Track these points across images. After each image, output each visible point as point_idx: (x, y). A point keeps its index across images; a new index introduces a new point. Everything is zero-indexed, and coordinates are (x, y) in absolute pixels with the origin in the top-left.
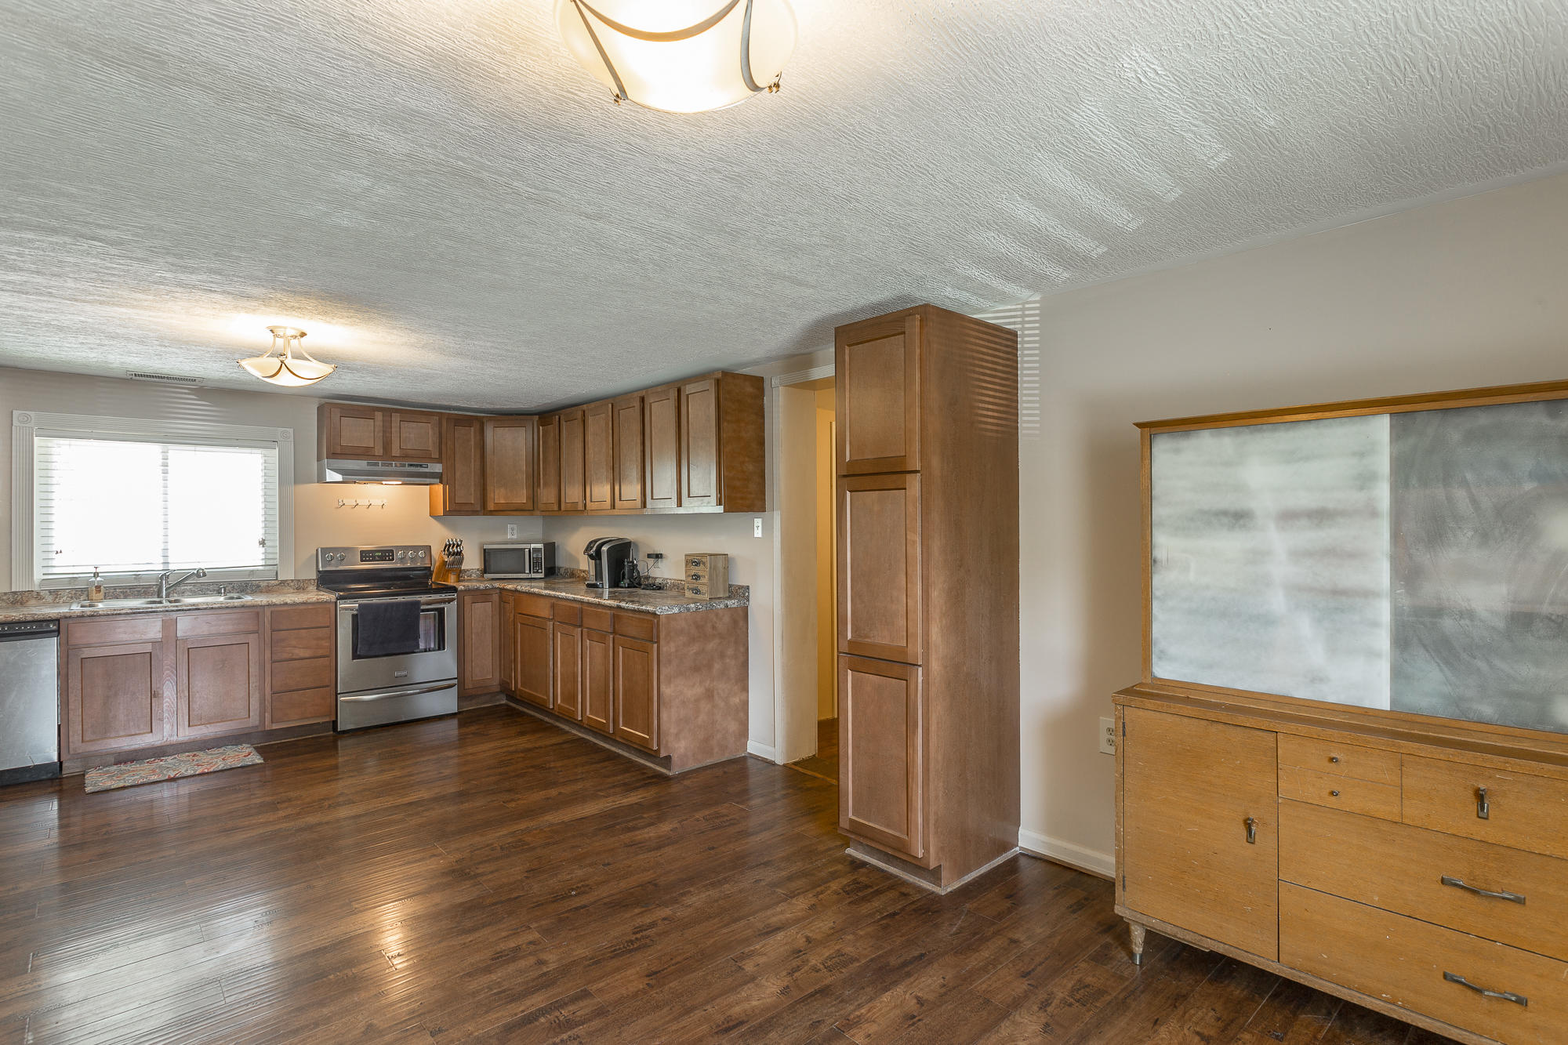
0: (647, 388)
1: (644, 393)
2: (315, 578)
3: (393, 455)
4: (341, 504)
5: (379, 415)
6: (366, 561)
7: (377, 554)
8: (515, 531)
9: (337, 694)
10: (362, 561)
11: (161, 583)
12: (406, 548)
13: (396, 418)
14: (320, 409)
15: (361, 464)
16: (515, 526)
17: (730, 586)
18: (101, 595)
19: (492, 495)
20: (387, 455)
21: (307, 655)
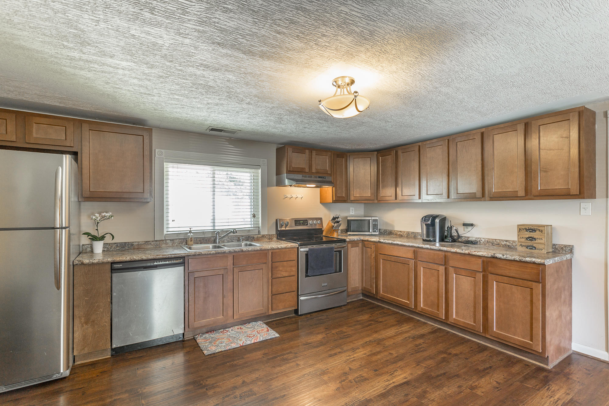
0: (487, 127)
1: (483, 130)
2: (275, 234)
3: (313, 172)
4: (285, 197)
5: (307, 151)
6: (297, 225)
7: (301, 222)
8: (353, 211)
9: (298, 295)
10: (295, 225)
11: (216, 236)
12: (313, 219)
13: (314, 153)
14: (278, 150)
15: (299, 177)
16: (353, 208)
17: (554, 245)
18: (192, 242)
19: (353, 192)
20: (310, 173)
21: (287, 275)
